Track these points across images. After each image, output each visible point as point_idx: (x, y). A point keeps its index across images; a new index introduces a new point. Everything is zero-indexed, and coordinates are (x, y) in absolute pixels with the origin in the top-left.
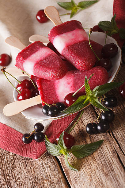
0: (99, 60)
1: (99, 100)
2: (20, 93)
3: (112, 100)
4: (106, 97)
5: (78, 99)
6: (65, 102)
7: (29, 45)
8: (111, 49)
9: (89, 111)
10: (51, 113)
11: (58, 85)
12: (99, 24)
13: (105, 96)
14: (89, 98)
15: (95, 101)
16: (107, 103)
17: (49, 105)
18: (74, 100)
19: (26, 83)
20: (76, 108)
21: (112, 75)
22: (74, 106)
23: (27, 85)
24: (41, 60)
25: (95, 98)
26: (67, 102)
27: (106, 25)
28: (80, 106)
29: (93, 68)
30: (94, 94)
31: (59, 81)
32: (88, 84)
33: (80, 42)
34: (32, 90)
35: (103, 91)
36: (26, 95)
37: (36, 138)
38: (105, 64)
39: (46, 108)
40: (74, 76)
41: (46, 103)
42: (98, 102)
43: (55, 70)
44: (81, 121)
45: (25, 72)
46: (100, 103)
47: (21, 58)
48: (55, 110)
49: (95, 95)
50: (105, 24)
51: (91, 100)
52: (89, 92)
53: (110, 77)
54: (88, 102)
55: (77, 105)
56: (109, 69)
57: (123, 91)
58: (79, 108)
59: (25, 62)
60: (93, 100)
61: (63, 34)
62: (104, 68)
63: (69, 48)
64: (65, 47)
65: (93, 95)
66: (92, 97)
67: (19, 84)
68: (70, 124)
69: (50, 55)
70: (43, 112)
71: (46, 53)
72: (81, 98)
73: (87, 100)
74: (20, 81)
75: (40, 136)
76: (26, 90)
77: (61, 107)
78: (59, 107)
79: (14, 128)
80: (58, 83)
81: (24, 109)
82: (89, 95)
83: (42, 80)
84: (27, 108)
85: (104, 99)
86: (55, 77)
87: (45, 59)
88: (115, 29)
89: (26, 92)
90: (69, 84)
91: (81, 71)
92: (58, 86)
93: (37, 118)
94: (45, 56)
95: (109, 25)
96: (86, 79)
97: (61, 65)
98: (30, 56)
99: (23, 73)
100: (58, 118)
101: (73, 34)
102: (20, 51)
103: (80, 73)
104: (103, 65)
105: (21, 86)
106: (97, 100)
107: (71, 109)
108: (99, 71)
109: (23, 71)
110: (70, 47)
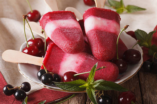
0: (118, 59)
1: (95, 93)
2: (28, 47)
3: (107, 101)
4: (103, 95)
5: (77, 81)
6: (63, 77)
7: (62, 11)
8: (134, 55)
9: (81, 99)
10: (44, 79)
11: (67, 58)
12: (137, 31)
13: (103, 93)
14: (88, 85)
15: (91, 92)
16: (101, 100)
17: (47, 71)
18: (72, 80)
19: (40, 42)
20: (70, 87)
21: (121, 79)
22: (69, 85)
23: (38, 44)
24: (65, 28)
25: (93, 89)
26: (65, 78)
27: (142, 36)
28: (74, 88)
29: (108, 61)
30: (95, 84)
31: (69, 55)
32: (95, 72)
33: (110, 33)
34: (40, 51)
35: (104, 87)
36: (32, 52)
37: (16, 94)
38: (121, 65)
39: (43, 72)
40: (86, 59)
41: (46, 68)
42: (94, 94)
43: (72, 43)
44: (67, 103)
45: (44, 33)
46: (95, 96)
47: (48, 17)
48: (49, 79)
49: (95, 86)
50: (142, 34)
51: (88, 88)
52: (91, 80)
53: (119, 80)
54: (85, 88)
55: (72, 85)
56: (122, 72)
57: (122, 98)
58: (72, 89)
59: (50, 22)
60: (90, 89)
61: (99, 18)
62: (118, 68)
63: (96, 32)
64: (93, 28)
65: (93, 85)
66: (91, 86)
67: (32, 39)
68: (56, 100)
69: (75, 28)
70: (38, 74)
71: (73, 25)
72: (80, 81)
73: (84, 85)
74: (35, 37)
75: (22, 95)
76: (36, 47)
77: (57, 79)
78: (55, 78)
79: (3, 75)
80: (67, 57)
81: (23, 62)
82: (89, 83)
83: (54, 46)
84: (26, 62)
85: (101, 95)
86: (68, 49)
87: (69, 29)
88: (148, 43)
89: (34, 49)
90: (77, 63)
91: (95, 58)
92: (65, 59)
93: (28, 77)
94: (70, 26)
95: (144, 37)
96: (95, 66)
97: (80, 42)
98: (57, 19)
99: (43, 32)
100: (48, 87)
101: (108, 23)
102: (51, 11)
103: (93, 59)
104: (118, 66)
105: (33, 42)
106: (94, 91)
107: (65, 86)
108: (112, 68)
109: (43, 30)
110: (98, 31)
